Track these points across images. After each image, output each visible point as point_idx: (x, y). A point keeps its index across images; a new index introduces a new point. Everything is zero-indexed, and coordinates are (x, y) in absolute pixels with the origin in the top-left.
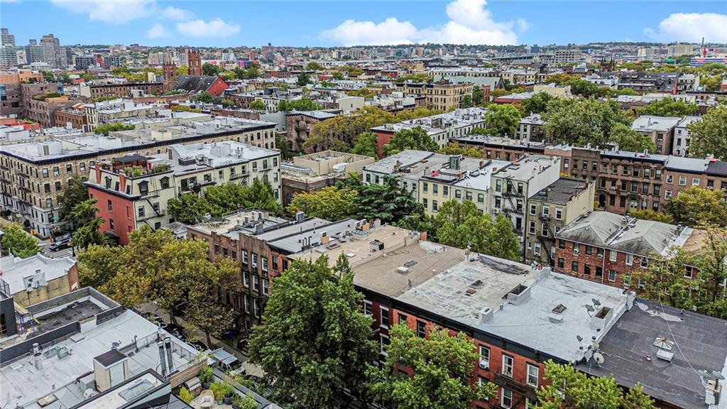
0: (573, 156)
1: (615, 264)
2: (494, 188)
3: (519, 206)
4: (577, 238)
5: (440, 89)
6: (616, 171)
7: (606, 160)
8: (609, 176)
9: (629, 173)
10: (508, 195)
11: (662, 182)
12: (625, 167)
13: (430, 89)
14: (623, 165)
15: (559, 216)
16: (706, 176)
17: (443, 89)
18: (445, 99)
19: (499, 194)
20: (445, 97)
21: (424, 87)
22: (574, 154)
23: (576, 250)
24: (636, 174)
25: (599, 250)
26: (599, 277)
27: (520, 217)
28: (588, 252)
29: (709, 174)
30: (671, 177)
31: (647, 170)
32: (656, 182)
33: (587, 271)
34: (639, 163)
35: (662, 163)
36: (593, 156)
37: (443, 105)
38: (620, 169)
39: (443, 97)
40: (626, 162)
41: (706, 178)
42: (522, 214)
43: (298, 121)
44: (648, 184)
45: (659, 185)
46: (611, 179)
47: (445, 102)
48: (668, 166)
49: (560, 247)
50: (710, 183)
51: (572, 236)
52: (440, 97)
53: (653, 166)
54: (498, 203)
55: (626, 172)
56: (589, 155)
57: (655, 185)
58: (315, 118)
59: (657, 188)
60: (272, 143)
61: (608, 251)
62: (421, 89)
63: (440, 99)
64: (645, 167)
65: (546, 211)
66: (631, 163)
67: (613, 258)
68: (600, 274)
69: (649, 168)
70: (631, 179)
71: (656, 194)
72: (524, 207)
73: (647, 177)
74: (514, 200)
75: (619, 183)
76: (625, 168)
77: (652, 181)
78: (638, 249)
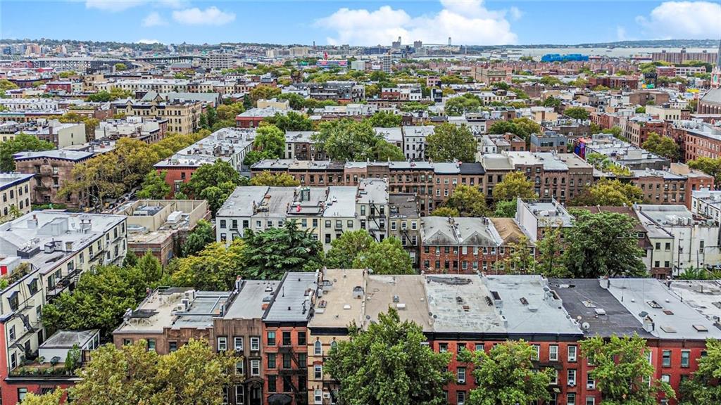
0: (368, 172)
1: (466, 256)
2: (359, 213)
3: (382, 225)
4: (437, 242)
5: (173, 110)
6: (400, 180)
7: (393, 172)
8: (396, 184)
9: (410, 180)
10: (372, 217)
11: (433, 184)
12: (408, 175)
13: (161, 110)
14: (406, 175)
15: (414, 227)
16: (461, 176)
17: (178, 110)
18: (180, 120)
19: (364, 217)
20: (180, 117)
21: (153, 108)
22: (369, 170)
23: (438, 251)
24: (415, 180)
25: (456, 248)
26: (455, 268)
27: (383, 233)
28: (447, 251)
29: (462, 174)
30: (438, 179)
31: (423, 176)
32: (429, 184)
33: (447, 266)
34: (417, 171)
35: (433, 170)
36: (384, 170)
37: (178, 125)
38: (404, 178)
39: (178, 118)
40: (407, 172)
41: (461, 177)
42: (385, 231)
43: (38, 166)
44: (424, 186)
45: (432, 186)
46: (398, 186)
47: (180, 122)
48: (435, 171)
49: (426, 252)
50: (464, 180)
51: (433, 242)
52: (173, 118)
53: (427, 173)
54: (363, 225)
55: (408, 180)
56: (380, 170)
57: (429, 186)
58: (67, 160)
59: (430, 189)
60: (27, 200)
61: (461, 247)
62: (150, 110)
63: (173, 121)
64: (421, 174)
65: (404, 225)
66: (412, 172)
67: (465, 252)
68: (456, 266)
69: (424, 174)
70: (412, 184)
71: (430, 193)
72: (386, 224)
73: (423, 181)
74: (378, 220)
75: (404, 189)
76: (408, 177)
77: (427, 184)
78: (479, 241)
